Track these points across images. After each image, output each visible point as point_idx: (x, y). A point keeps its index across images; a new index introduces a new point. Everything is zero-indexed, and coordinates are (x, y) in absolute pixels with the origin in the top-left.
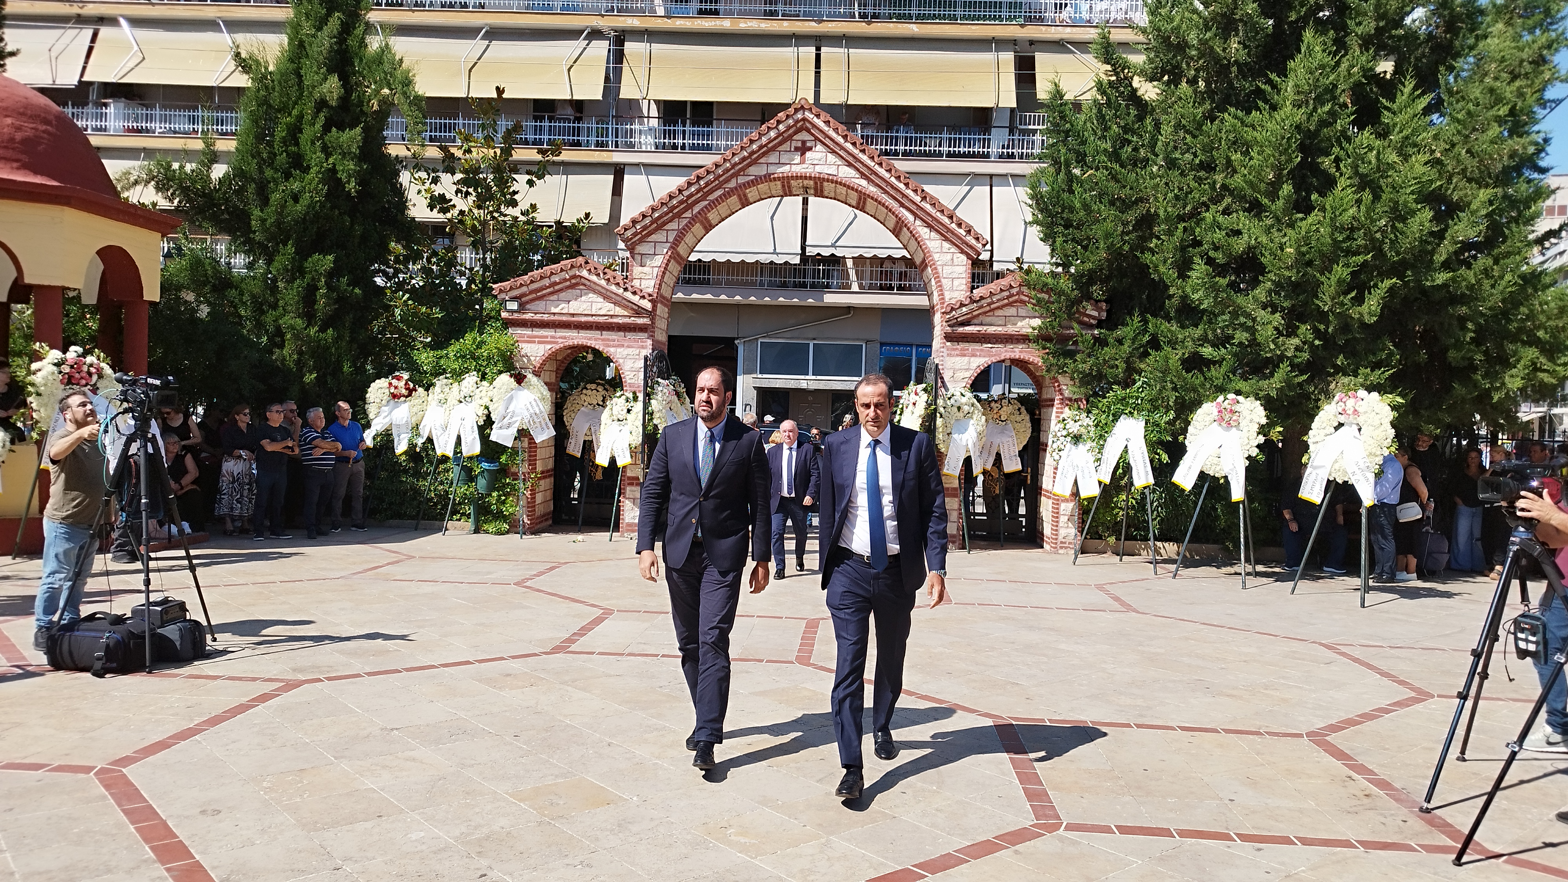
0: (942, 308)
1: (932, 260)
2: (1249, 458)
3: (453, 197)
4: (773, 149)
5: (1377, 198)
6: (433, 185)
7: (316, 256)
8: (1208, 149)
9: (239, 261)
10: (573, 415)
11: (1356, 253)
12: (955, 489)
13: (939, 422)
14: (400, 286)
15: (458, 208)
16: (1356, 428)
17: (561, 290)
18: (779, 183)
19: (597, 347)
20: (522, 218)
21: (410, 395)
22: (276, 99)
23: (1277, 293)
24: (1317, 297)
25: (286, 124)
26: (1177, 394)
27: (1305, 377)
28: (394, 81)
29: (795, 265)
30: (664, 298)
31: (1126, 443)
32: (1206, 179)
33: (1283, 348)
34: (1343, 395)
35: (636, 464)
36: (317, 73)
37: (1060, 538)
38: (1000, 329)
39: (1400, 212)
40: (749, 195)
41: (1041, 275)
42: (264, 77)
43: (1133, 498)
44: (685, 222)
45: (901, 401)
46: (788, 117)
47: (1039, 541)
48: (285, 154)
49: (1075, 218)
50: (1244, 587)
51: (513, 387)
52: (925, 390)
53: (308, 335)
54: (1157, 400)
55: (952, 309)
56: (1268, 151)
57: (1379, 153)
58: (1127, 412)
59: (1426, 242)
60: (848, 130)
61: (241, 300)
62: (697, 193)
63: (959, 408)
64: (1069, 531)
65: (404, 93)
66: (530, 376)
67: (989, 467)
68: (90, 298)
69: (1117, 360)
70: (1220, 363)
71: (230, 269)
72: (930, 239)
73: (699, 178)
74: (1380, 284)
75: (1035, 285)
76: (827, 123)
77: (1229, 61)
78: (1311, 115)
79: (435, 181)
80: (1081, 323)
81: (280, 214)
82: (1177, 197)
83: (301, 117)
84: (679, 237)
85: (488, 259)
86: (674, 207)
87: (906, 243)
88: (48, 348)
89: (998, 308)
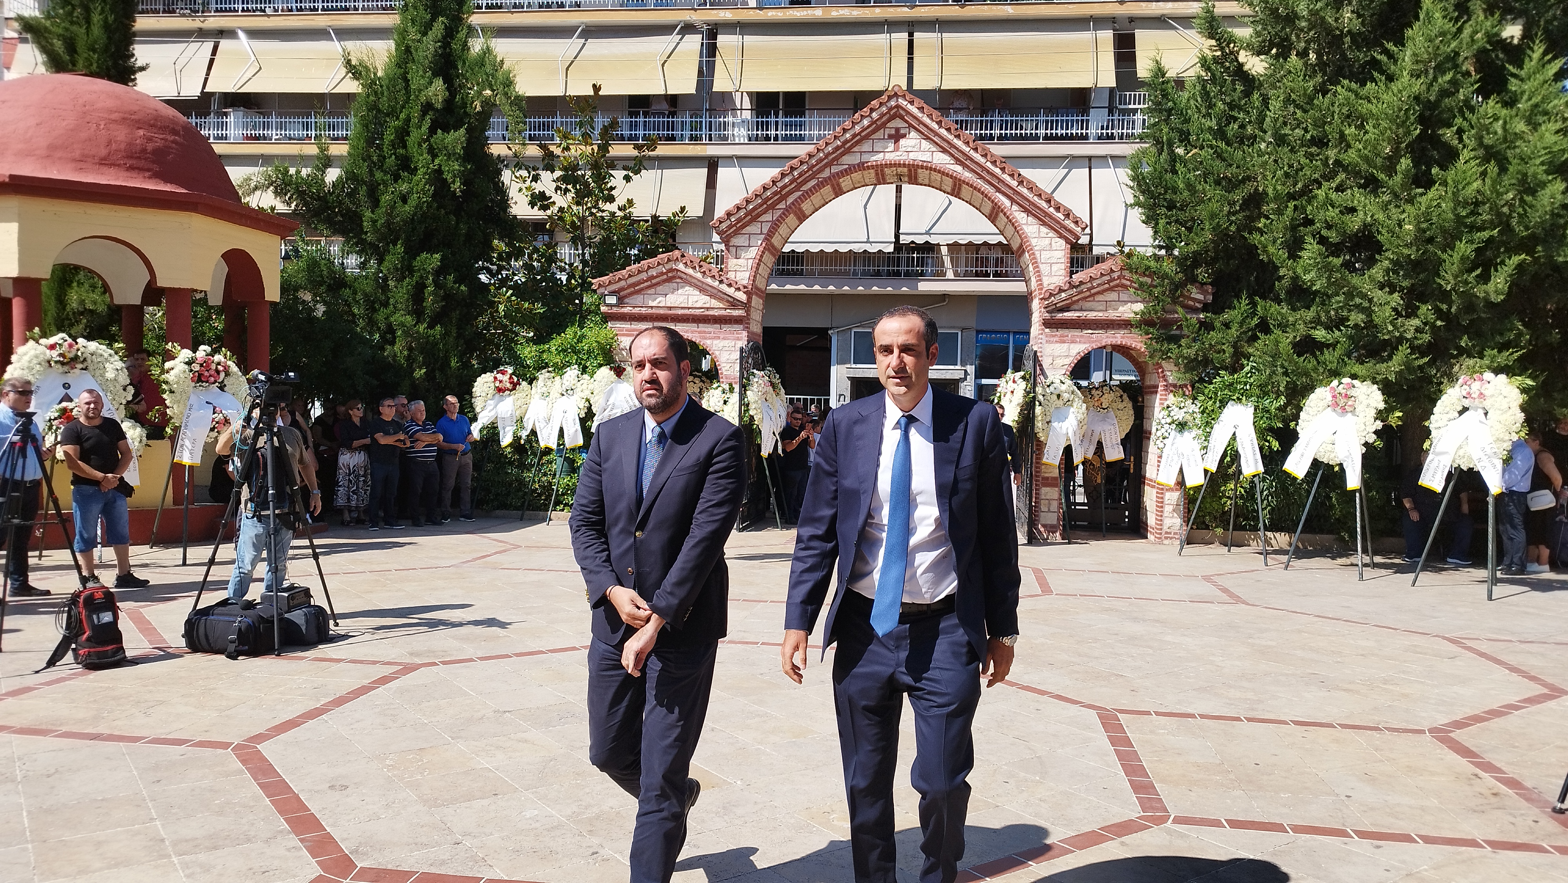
0: (1040, 294)
1: (1030, 245)
2: (1366, 444)
3: (553, 195)
4: (867, 137)
5: (1503, 170)
6: (534, 183)
7: (424, 255)
8: (1320, 123)
9: (352, 261)
11: (1481, 229)
12: (1055, 479)
13: (1038, 410)
14: (503, 282)
15: (558, 205)
16: (1481, 412)
17: (658, 284)
18: (872, 171)
20: (620, 214)
21: (514, 389)
22: (384, 104)
23: (1396, 272)
24: (1439, 276)
25: (395, 127)
26: (1288, 379)
27: (1426, 359)
28: (496, 82)
29: (889, 253)
30: (757, 288)
31: (1234, 430)
32: (1318, 155)
33: (1402, 330)
34: (1468, 378)
36: (423, 77)
37: (1165, 528)
38: (1100, 315)
39: (1529, 184)
40: (843, 185)
41: (1143, 258)
42: (374, 83)
43: (1242, 487)
44: (779, 213)
45: (999, 389)
46: (881, 104)
47: (1142, 531)
48: (393, 157)
49: (1177, 198)
50: (1361, 578)
51: (612, 380)
52: (1023, 378)
53: (418, 332)
54: (1266, 385)
55: (1051, 295)
56: (1384, 124)
57: (1505, 123)
58: (1235, 398)
59: (1559, 216)
60: (942, 115)
61: (354, 299)
62: (790, 184)
63: (1059, 396)
64: (1174, 520)
65: (506, 94)
66: (629, 369)
67: (1090, 456)
68: (216, 299)
69: (1224, 344)
70: (1334, 346)
71: (344, 269)
72: (1027, 224)
73: (792, 169)
74: (1507, 261)
75: (1137, 269)
76: (921, 109)
77: (1342, 31)
78: (1431, 85)
79: (536, 179)
80: (1184, 306)
81: (390, 215)
82: (1287, 175)
83: (408, 120)
84: (773, 228)
85: (587, 256)
86: (768, 199)
87: (1002, 228)
88: (179, 348)
89: (1098, 293)
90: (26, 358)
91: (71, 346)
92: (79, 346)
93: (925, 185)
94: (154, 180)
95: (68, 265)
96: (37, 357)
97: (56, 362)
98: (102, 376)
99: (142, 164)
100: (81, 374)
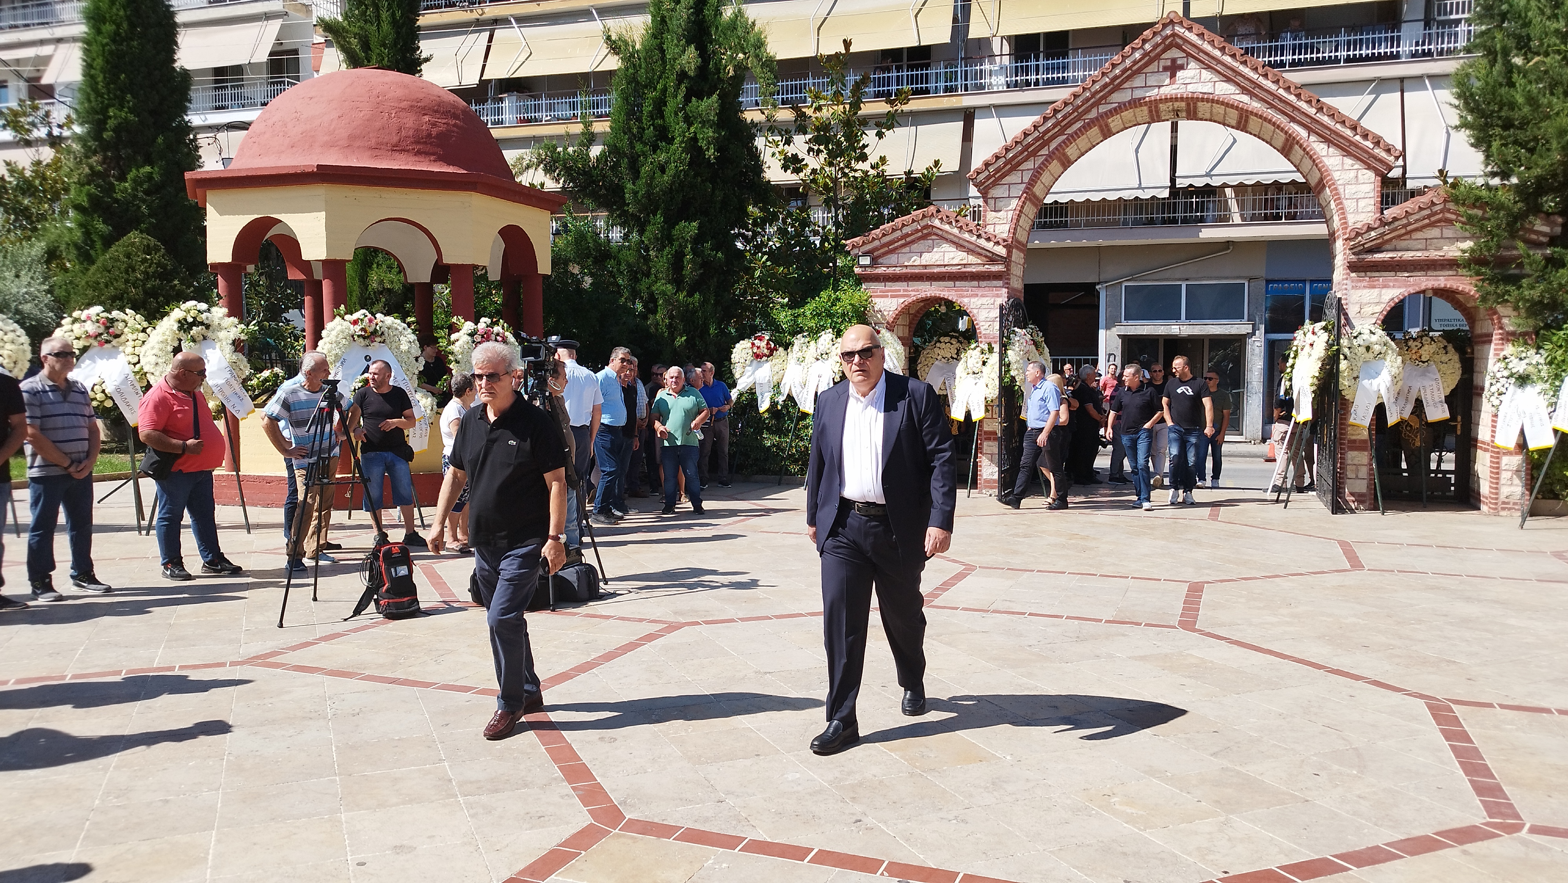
0: (1344, 234)
1: (1331, 179)
3: (806, 157)
4: (1139, 71)
6: (786, 146)
7: (683, 223)
9: (616, 234)
10: (927, 369)
12: (1364, 441)
13: (1343, 365)
14: (759, 248)
15: (811, 167)
17: (913, 242)
18: (1145, 108)
19: (950, 298)
20: (872, 172)
21: (771, 354)
22: (642, 76)
25: (652, 99)
28: (747, 45)
30: (1019, 243)
35: (992, 418)
36: (677, 46)
37: (1502, 498)
38: (1419, 254)
40: (1112, 125)
41: (1472, 188)
42: (632, 55)
44: (1042, 159)
45: (1295, 343)
47: (1473, 501)
48: (652, 128)
49: (1516, 115)
52: (1325, 329)
53: (678, 300)
55: (1358, 234)
61: (618, 270)
62: (1053, 128)
63: (1368, 348)
64: (1514, 488)
65: (757, 56)
66: (883, 331)
68: (495, 275)
71: (609, 241)
72: (1328, 155)
73: (1056, 111)
75: (1465, 200)
76: (1201, 35)
79: (788, 142)
80: (1527, 241)
81: (649, 185)
83: (665, 90)
84: (1035, 176)
85: (840, 216)
86: (1029, 145)
87: (1297, 163)
88: (463, 321)
89: (1416, 230)
90: (334, 333)
91: (370, 321)
92: (378, 320)
93: (1206, 120)
94: (438, 163)
95: (368, 248)
96: (343, 332)
97: (359, 336)
98: (398, 348)
99: (428, 148)
100: (380, 347)
